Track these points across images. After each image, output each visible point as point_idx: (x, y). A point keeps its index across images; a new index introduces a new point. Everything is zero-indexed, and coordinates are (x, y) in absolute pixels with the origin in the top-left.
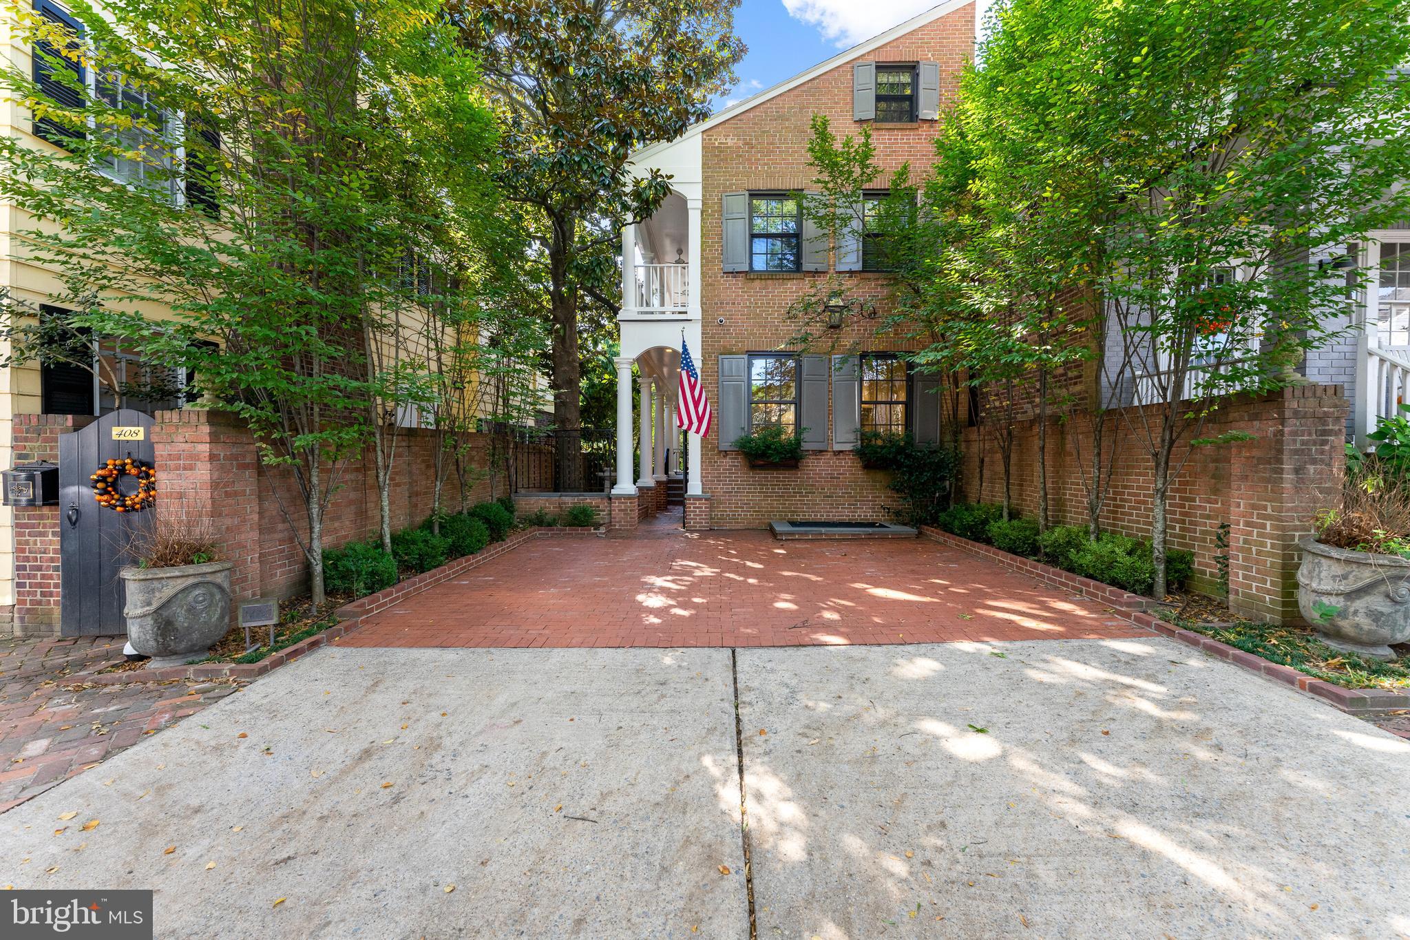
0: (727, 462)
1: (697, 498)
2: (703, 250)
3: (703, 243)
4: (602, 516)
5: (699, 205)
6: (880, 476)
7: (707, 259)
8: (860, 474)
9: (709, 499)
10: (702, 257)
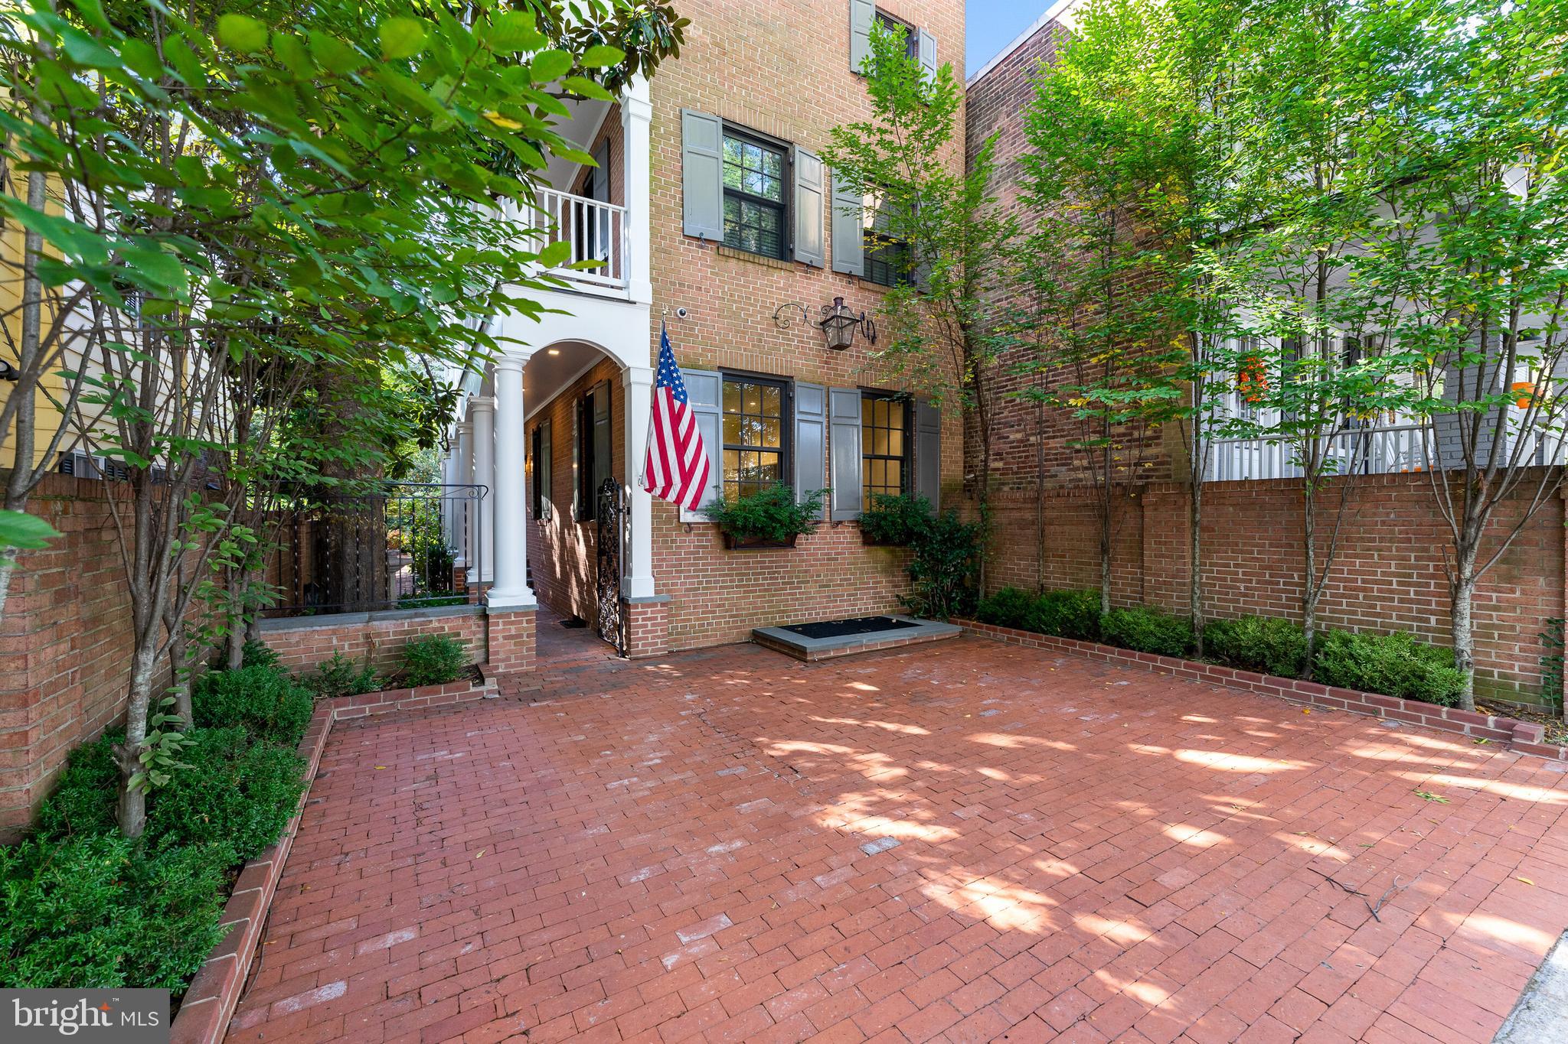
0: (691, 541)
1: (647, 603)
2: (652, 192)
3: (652, 179)
4: (472, 654)
5: (647, 112)
6: (881, 553)
7: (658, 206)
8: (861, 551)
9: (666, 602)
10: (652, 203)
